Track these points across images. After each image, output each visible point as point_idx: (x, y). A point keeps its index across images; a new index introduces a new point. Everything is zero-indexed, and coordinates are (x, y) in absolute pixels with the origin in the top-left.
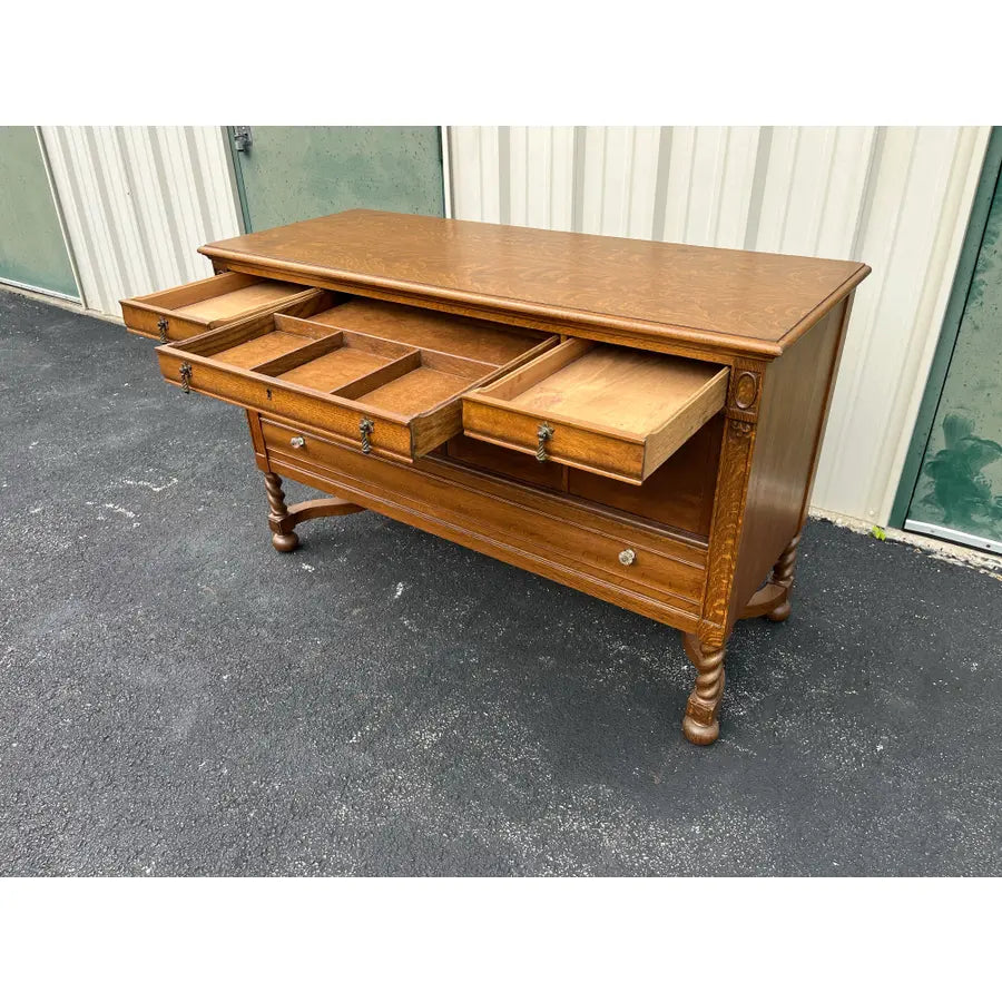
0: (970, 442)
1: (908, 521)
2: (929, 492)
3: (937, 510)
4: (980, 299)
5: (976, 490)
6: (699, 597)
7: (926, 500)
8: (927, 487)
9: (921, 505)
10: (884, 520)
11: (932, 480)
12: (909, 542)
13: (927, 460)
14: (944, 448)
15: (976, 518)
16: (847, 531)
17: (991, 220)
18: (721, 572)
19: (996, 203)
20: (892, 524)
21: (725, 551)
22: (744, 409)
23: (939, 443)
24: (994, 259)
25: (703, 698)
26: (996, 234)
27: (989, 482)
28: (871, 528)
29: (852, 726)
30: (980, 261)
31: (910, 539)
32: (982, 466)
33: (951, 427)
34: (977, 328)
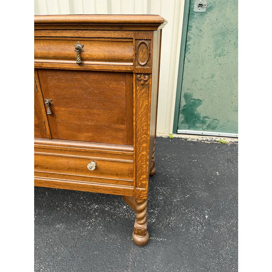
0: (192, 101)
1: (178, 130)
2: (182, 119)
3: (186, 125)
4: (189, 51)
5: (196, 116)
6: (132, 177)
7: (182, 123)
8: (182, 117)
9: (181, 124)
10: (171, 132)
11: (183, 115)
12: (180, 137)
13: (181, 109)
14: (185, 104)
15: (197, 125)
16: (161, 137)
17: (189, 22)
18: (142, 161)
19: (190, 15)
20: (173, 133)
21: (143, 151)
22: (144, 65)
23: (183, 103)
24: (192, 36)
25: (141, 224)
26: (191, 27)
27: (199, 113)
28: (168, 135)
29: (194, 211)
30: (188, 37)
31: (180, 136)
32: (197, 108)
33: (186, 96)
34: (189, 61)
